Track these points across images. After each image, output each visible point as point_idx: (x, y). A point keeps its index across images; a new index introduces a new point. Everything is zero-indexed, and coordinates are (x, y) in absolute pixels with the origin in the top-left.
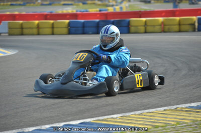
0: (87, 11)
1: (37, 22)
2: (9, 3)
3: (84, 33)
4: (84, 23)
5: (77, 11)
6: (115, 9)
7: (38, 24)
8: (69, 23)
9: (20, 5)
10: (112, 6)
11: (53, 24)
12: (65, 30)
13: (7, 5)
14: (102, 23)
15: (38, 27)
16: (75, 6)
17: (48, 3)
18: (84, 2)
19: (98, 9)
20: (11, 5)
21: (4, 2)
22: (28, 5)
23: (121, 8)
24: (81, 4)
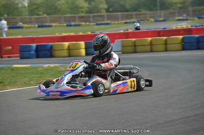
0: (202, 26)
1: (150, 39)
2: (124, 21)
3: (198, 49)
4: (198, 38)
5: (192, 26)
7: (151, 41)
8: (183, 38)
11: (166, 40)
12: (179, 46)
13: (121, 23)
15: (151, 44)
16: (190, 21)
17: (162, 19)
18: (200, 16)
20: (126, 23)
21: (118, 21)
22: (142, 22)
24: (196, 19)
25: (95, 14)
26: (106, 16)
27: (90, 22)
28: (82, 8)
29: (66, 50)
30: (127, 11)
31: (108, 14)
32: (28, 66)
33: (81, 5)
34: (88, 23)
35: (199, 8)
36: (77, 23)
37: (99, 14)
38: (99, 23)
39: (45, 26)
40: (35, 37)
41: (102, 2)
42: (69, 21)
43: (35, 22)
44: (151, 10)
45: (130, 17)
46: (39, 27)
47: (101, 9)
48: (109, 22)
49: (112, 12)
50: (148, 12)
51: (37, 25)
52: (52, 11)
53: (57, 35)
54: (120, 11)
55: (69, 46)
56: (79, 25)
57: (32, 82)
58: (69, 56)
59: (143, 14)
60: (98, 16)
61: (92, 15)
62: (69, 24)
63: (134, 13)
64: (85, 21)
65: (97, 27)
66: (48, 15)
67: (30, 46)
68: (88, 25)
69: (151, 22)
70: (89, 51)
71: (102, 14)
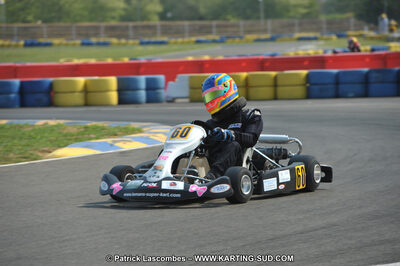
1: (244, 75)
2: (194, 39)
3: (337, 96)
4: (338, 75)
5: (325, 52)
7: (247, 79)
8: (308, 76)
9: (214, 41)
11: (276, 78)
12: (300, 91)
13: (188, 43)
14: (374, 75)
15: (247, 84)
16: (321, 43)
17: (268, 36)
19: (369, 48)
20: (198, 42)
21: (183, 37)
22: (230, 41)
24: (334, 37)
25: (139, 23)
26: (159, 28)
27: (127, 37)
28: (113, 9)
29: (81, 92)
30: (201, 18)
31: (164, 23)
32: (4, 122)
33: (110, 5)
34: (123, 41)
35: (338, 16)
36: (102, 40)
37: (145, 23)
38: (146, 40)
39: (39, 45)
40: (18, 65)
42: (88, 36)
43: (18, 35)
44: (247, 18)
45: (207, 30)
46: (26, 45)
47: (150, 13)
48: (165, 39)
49: (172, 19)
50: (242, 23)
51: (22, 43)
52: (53, 14)
53: (63, 62)
54: (187, 19)
55: (86, 85)
56: (105, 44)
57: (11, 155)
58: (87, 104)
59: (233, 26)
60: (144, 27)
61: (132, 23)
62: (86, 41)
63: (214, 23)
64: (119, 37)
65: (140, 48)
66: (44, 21)
67: (9, 84)
68: (124, 45)
69: (247, 41)
70: (126, 96)
71: (152, 23)
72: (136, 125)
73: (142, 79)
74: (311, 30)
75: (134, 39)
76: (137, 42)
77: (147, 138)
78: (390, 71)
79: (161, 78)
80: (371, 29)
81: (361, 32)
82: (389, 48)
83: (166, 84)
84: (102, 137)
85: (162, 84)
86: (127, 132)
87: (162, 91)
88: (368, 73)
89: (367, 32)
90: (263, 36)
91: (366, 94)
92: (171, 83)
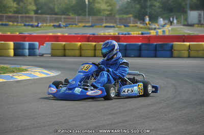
0: (129, 34)
1: (79, 43)
2: (52, 24)
3: (126, 56)
4: (126, 45)
5: (119, 34)
6: (157, 32)
7: (81, 45)
10: (155, 29)
11: (95, 45)
13: (49, 26)
14: (144, 47)
15: (81, 48)
16: (117, 29)
17: (90, 24)
18: (126, 25)
19: (140, 33)
20: (54, 26)
21: (46, 23)
22: (71, 26)
23: (164, 32)
24: (123, 26)
25: (24, 15)
26: (34, 18)
27: (17, 22)
28: (10, 7)
30: (56, 14)
31: (36, 15)
33: (9, 5)
34: (16, 24)
35: (125, 16)
36: (4, 23)
37: (27, 15)
38: (27, 24)
41: (30, 3)
44: (79, 15)
45: (59, 20)
47: (29, 10)
49: (41, 14)
50: (77, 17)
54: (49, 14)
56: (6, 25)
59: (72, 19)
60: (26, 17)
61: (20, 15)
63: (63, 17)
64: (13, 22)
65: (24, 28)
68: (16, 25)
69: (79, 27)
70: (18, 52)
71: (30, 15)
72: (24, 67)
73: (27, 44)
74: (111, 23)
75: (21, 23)
76: (23, 24)
77: (30, 74)
78: (152, 45)
79: (37, 43)
80: (141, 23)
81: (136, 24)
82: (150, 33)
83: (39, 47)
84: (7, 72)
85: (37, 47)
86: (20, 70)
87: (37, 50)
88: (141, 46)
89: (139, 25)
90: (87, 25)
91: (140, 56)
92: (42, 46)
